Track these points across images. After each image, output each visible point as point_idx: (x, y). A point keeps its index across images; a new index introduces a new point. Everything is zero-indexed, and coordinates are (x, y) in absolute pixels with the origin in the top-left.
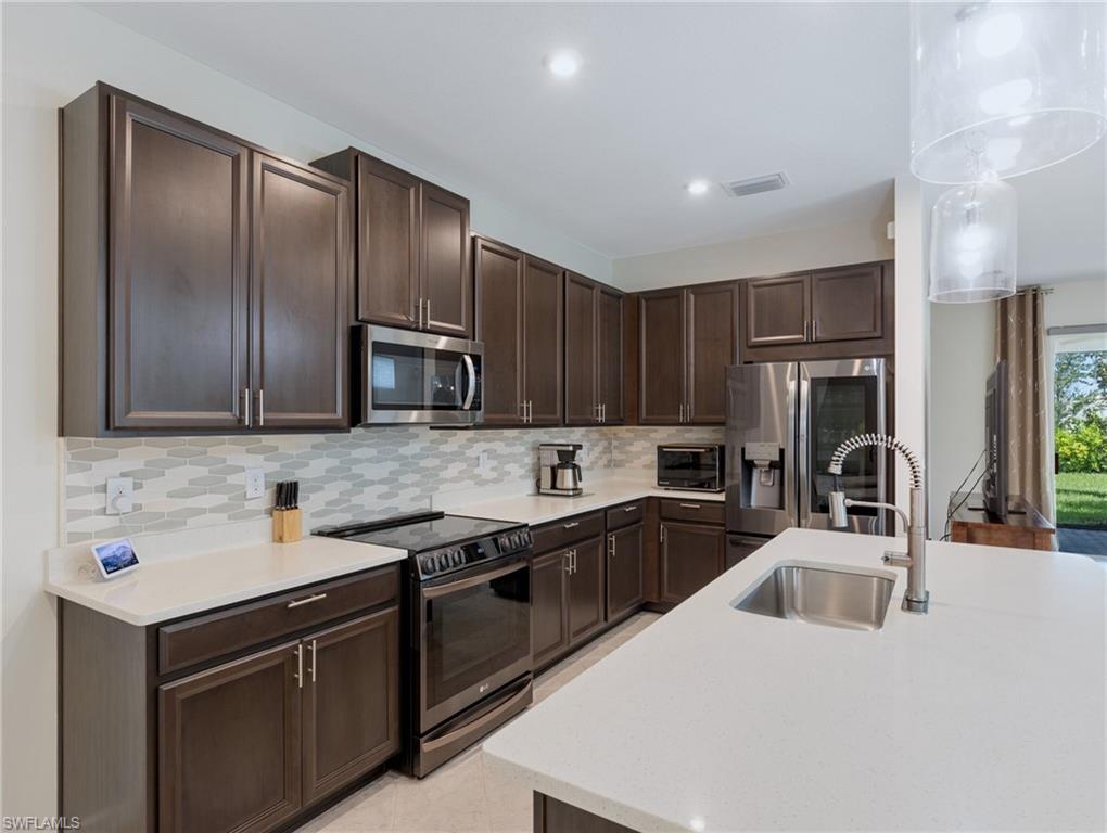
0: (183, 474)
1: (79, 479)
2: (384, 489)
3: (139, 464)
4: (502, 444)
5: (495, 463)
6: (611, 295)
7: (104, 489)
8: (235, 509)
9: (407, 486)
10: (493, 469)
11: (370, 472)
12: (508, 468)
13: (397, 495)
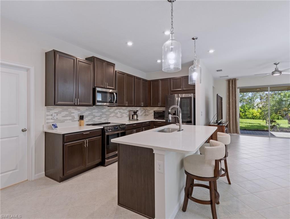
0: (64, 113)
1: (48, 113)
2: (99, 118)
3: (57, 111)
4: (122, 110)
5: (121, 114)
6: (145, 81)
7: (52, 115)
8: (73, 120)
9: (103, 117)
10: (120, 115)
11: (97, 114)
12: (123, 115)
13: (101, 119)
